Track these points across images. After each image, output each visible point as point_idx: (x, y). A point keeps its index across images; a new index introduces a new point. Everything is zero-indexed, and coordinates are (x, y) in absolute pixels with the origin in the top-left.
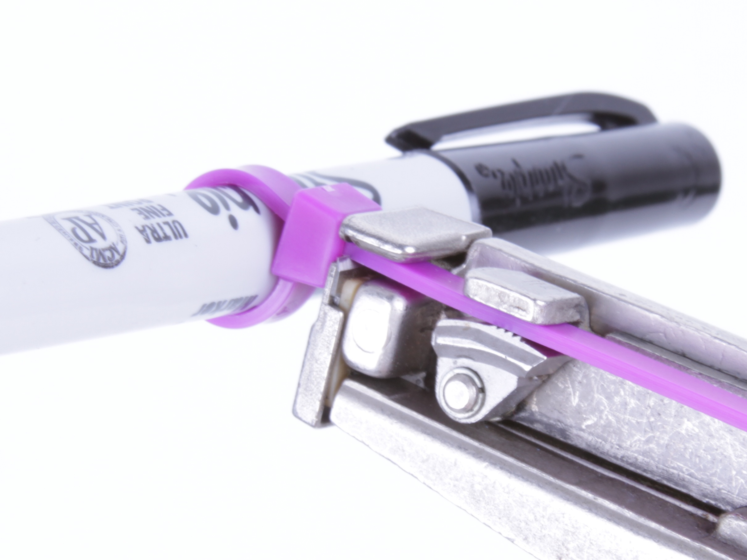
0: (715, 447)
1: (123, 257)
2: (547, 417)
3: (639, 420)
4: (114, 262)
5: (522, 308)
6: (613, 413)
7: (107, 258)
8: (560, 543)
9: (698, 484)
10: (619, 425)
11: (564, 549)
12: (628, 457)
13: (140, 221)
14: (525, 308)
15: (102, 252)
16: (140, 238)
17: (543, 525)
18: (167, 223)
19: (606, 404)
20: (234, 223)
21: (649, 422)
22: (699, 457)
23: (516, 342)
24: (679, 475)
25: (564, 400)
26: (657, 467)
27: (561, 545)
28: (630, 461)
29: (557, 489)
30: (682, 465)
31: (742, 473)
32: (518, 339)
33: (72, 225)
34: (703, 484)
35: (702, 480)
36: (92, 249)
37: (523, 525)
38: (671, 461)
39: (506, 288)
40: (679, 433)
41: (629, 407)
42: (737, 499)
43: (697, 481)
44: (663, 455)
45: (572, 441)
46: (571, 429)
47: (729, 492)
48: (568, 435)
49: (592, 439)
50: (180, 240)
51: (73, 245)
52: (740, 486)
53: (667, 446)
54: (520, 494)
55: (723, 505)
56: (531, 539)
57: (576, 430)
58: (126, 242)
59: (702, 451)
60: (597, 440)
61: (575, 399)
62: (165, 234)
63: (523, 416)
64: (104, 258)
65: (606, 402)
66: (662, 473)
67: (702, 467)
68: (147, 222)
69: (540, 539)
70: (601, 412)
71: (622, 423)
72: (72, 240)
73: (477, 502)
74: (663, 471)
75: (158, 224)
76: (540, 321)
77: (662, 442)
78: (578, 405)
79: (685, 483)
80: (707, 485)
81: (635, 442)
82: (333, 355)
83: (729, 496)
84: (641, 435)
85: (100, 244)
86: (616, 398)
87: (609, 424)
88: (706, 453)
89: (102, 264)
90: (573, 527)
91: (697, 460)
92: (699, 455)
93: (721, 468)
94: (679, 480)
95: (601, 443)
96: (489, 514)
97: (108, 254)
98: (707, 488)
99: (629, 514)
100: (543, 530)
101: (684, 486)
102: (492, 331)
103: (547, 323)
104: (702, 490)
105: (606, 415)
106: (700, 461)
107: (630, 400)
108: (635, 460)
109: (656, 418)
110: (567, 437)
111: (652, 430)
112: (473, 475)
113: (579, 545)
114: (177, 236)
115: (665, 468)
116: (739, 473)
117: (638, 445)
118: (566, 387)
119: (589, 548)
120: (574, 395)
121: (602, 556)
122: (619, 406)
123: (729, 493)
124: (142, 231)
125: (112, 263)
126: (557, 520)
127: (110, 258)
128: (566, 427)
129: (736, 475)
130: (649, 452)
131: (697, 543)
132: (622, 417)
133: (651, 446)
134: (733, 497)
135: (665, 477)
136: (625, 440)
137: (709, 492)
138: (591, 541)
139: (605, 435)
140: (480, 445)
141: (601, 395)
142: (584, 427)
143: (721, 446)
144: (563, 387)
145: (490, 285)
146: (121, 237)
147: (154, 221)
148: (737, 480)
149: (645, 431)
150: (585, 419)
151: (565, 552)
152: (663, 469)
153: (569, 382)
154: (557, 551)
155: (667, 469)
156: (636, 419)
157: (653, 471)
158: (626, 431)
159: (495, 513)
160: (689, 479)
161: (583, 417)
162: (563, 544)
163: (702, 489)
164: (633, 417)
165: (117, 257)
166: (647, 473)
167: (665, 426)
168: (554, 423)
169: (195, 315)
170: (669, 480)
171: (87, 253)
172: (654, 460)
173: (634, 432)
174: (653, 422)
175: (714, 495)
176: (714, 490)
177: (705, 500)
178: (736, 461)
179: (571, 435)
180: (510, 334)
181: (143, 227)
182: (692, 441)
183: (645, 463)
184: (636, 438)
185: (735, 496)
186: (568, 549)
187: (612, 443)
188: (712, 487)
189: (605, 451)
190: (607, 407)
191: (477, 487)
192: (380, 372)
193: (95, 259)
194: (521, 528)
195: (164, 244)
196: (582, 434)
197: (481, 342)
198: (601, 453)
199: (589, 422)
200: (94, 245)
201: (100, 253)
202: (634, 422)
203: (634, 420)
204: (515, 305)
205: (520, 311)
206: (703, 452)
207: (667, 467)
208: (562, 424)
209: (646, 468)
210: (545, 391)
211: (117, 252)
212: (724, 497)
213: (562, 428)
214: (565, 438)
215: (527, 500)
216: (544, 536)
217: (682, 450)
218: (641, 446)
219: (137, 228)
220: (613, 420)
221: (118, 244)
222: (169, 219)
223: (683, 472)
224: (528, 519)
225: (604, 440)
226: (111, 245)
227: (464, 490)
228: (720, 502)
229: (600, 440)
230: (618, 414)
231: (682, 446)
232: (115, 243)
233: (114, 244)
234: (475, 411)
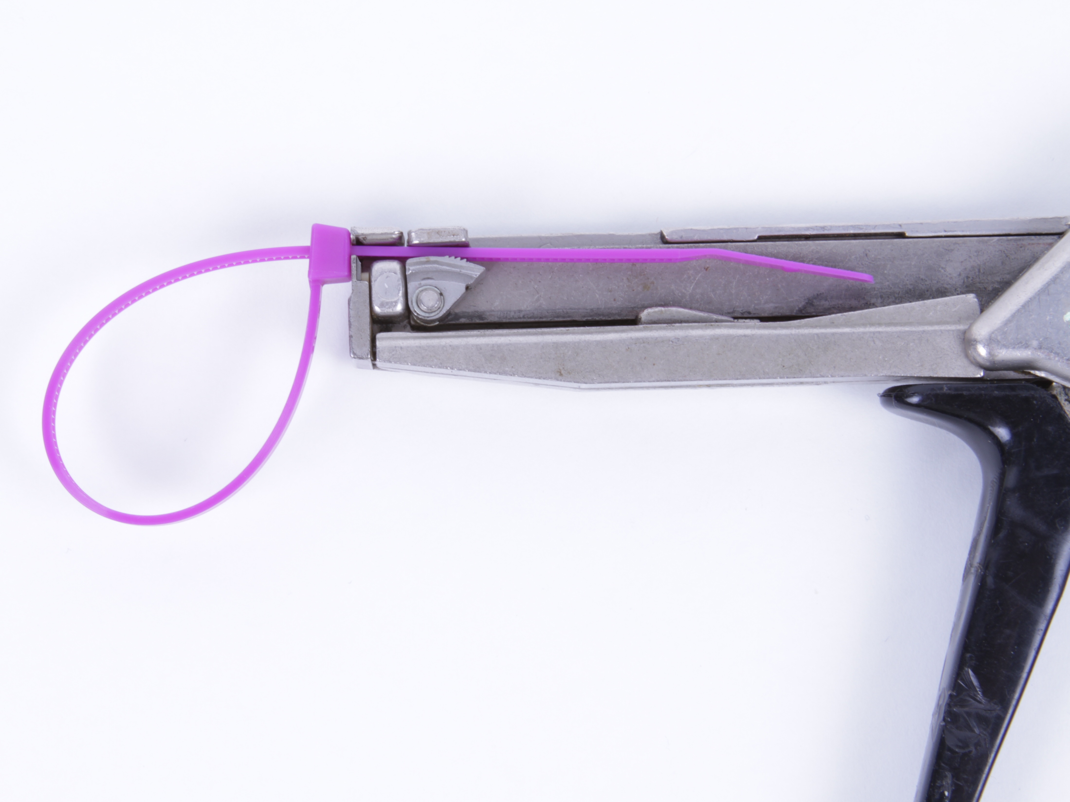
3: (527, 291)
28: (529, 316)
45: (488, 320)
46: (485, 313)
57: (488, 312)
60: (503, 313)
67: (576, 301)
70: (501, 295)
71: (517, 296)
77: (546, 297)
81: (529, 304)
83: (599, 311)
84: (531, 299)
87: (508, 301)
88: (576, 292)
91: (572, 298)
92: (572, 295)
93: (588, 296)
101: (569, 317)
128: (481, 313)
129: (600, 296)
130: (540, 306)
132: (515, 293)
133: (541, 302)
134: (602, 310)
149: (534, 295)
152: (552, 312)
158: (521, 300)
168: (473, 314)
170: (558, 317)
172: (545, 310)
173: (526, 299)
174: (537, 288)
175: (589, 314)
180: (459, 259)
203: (524, 292)
206: (574, 292)
208: (478, 313)
209: (541, 316)
212: (596, 312)
217: (561, 296)
223: (566, 309)
228: (595, 316)
230: (512, 292)
234: (441, 309)
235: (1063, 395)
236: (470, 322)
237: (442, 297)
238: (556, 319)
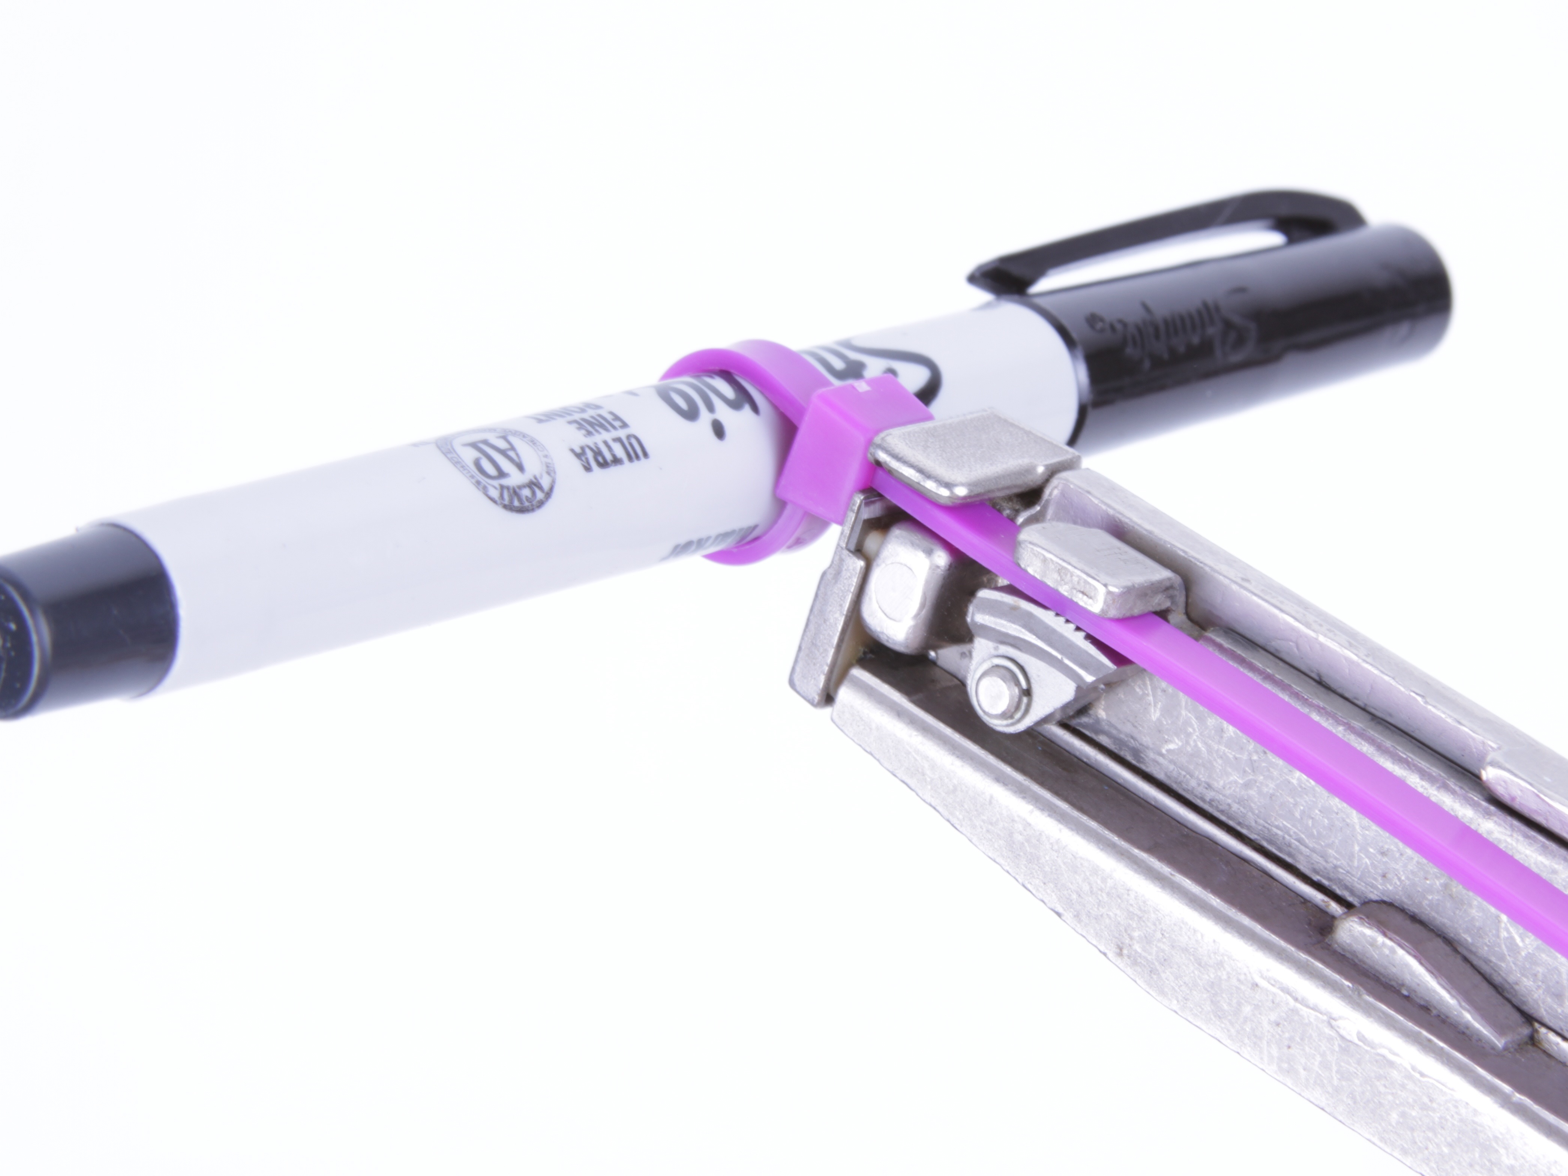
0: (1335, 809)
1: (548, 495)
2: (1116, 728)
3: (1237, 756)
4: (534, 503)
5: (1087, 594)
6: (1204, 739)
7: (524, 499)
8: (1122, 929)
9: (1308, 854)
10: (1210, 757)
11: (1127, 937)
12: (1219, 802)
13: (578, 439)
14: (1092, 594)
15: (517, 490)
16: (576, 465)
17: (1100, 901)
18: (618, 440)
19: (1196, 726)
20: (719, 430)
21: (1251, 759)
22: (1312, 818)
23: (1079, 639)
24: (1284, 838)
25: (1141, 711)
26: (1256, 822)
27: (1123, 931)
28: (1221, 807)
29: (1122, 854)
30: (1289, 826)
31: (1368, 851)
32: (1081, 635)
33: (475, 454)
34: (1314, 856)
35: (1313, 850)
36: (502, 487)
37: (1074, 896)
38: (1275, 818)
39: (1069, 564)
40: (1289, 782)
41: (1225, 736)
42: (1358, 883)
43: (1307, 850)
44: (1265, 808)
45: (1147, 767)
46: (1147, 751)
47: (1348, 872)
48: (1143, 758)
49: (1174, 770)
50: (636, 463)
51: (474, 485)
52: (1363, 867)
53: (1271, 796)
54: (1073, 855)
55: (1339, 888)
56: (1084, 917)
57: (1154, 753)
58: (555, 472)
59: (1317, 811)
60: (1180, 771)
61: (1155, 711)
62: (614, 456)
63: (1085, 722)
64: (520, 500)
65: (1197, 724)
66: (1262, 831)
67: (1315, 833)
68: (589, 441)
69: (1096, 919)
70: (1189, 735)
71: (1215, 755)
72: (472, 477)
73: (1016, 857)
74: (1263, 829)
75: (606, 443)
76: (1113, 613)
77: (1265, 790)
78: (1159, 720)
79: (1291, 850)
80: (1320, 859)
81: (1230, 783)
82: (847, 616)
83: (1348, 878)
84: (1238, 776)
85: (515, 478)
86: (1209, 720)
87: (1196, 753)
88: (1322, 815)
89: (517, 507)
90: (1140, 909)
91: (1310, 822)
92: (1313, 816)
93: (1340, 838)
94: (1283, 844)
95: (1185, 776)
96: (1031, 875)
97: (526, 492)
98: (1320, 861)
99: (1215, 901)
100: (1101, 909)
101: (1290, 855)
102: (1047, 617)
103: (1121, 616)
104: (1313, 864)
105: (1195, 741)
106: (1313, 825)
107: (1227, 726)
108: (1227, 807)
109: (1260, 756)
110: (1142, 760)
111: (1253, 771)
112: (1013, 821)
113: (1147, 935)
114: (633, 456)
115: (1266, 825)
116: (1364, 849)
117: (1233, 788)
118: (1144, 694)
119: (1159, 941)
120: (1155, 706)
121: (1176, 953)
122: (1213, 732)
123: (1348, 874)
124: (580, 455)
125: (532, 505)
126: (1119, 896)
127: (530, 498)
128: (1141, 747)
129: (1360, 851)
130: (1247, 801)
131: (1303, 953)
132: (1216, 747)
133: (1252, 792)
134: (1354, 880)
135: (1266, 837)
136: (1217, 778)
137: (1322, 868)
138: (1163, 932)
139: (1192, 767)
140: (1025, 780)
141: (1190, 712)
142: (1164, 751)
143: (1343, 810)
144: (1141, 693)
145: (1049, 556)
146: (548, 467)
147: (600, 438)
148: (1360, 859)
149: (1245, 771)
150: (1166, 742)
151: (1127, 941)
152: (1264, 827)
153: (1149, 687)
154: (1116, 938)
155: (1270, 827)
156: (1233, 753)
157: (1251, 827)
158: (1220, 767)
159: (1038, 875)
160: (1296, 846)
161: (1164, 737)
162: (1126, 931)
163: (1313, 861)
164: (1229, 749)
165: (540, 495)
166: (1242, 827)
167: (1271, 769)
168: (1126, 739)
169: (665, 559)
170: (1270, 842)
171: (495, 494)
172: (1253, 813)
173: (1230, 770)
174: (1255, 761)
175: (1328, 873)
176: (1329, 866)
177: (1316, 878)
178: (1361, 833)
179: (1146, 759)
180: (1072, 626)
181: (582, 448)
182: (1305, 796)
183: (1241, 814)
184: (1231, 778)
185: (1356, 880)
186: (1131, 938)
187: (1200, 780)
188: (1327, 862)
189: (1190, 788)
190: (1197, 730)
191: (1019, 838)
192: (907, 647)
193: (506, 502)
194: (1071, 901)
195: (613, 470)
196: (1161, 760)
197: (1031, 631)
198: (1184, 790)
199: (1172, 746)
200: (505, 482)
201: (515, 492)
202: (1231, 756)
203: (1231, 754)
204: (1078, 588)
205: (1085, 597)
206: (1319, 813)
207: (1269, 824)
208: (1136, 742)
209: (1241, 821)
210: (1118, 695)
211: (541, 488)
212: (1341, 878)
213: (1135, 747)
214: (1139, 761)
215: (1081, 864)
216: (1102, 916)
217: (1291, 805)
218: (1238, 790)
219: (572, 451)
220: (1203, 749)
221: (541, 476)
222: (622, 434)
223: (1290, 836)
224: (1081, 890)
225: (1189, 773)
226: (531, 480)
227: (1000, 839)
228: (1336, 884)
229: (1183, 773)
230: (1210, 742)
231: (1291, 800)
232: (538, 477)
233: (535, 478)
234: (1015, 719)
236: (1116, 751)
237: (1026, 698)
238: (1265, 844)
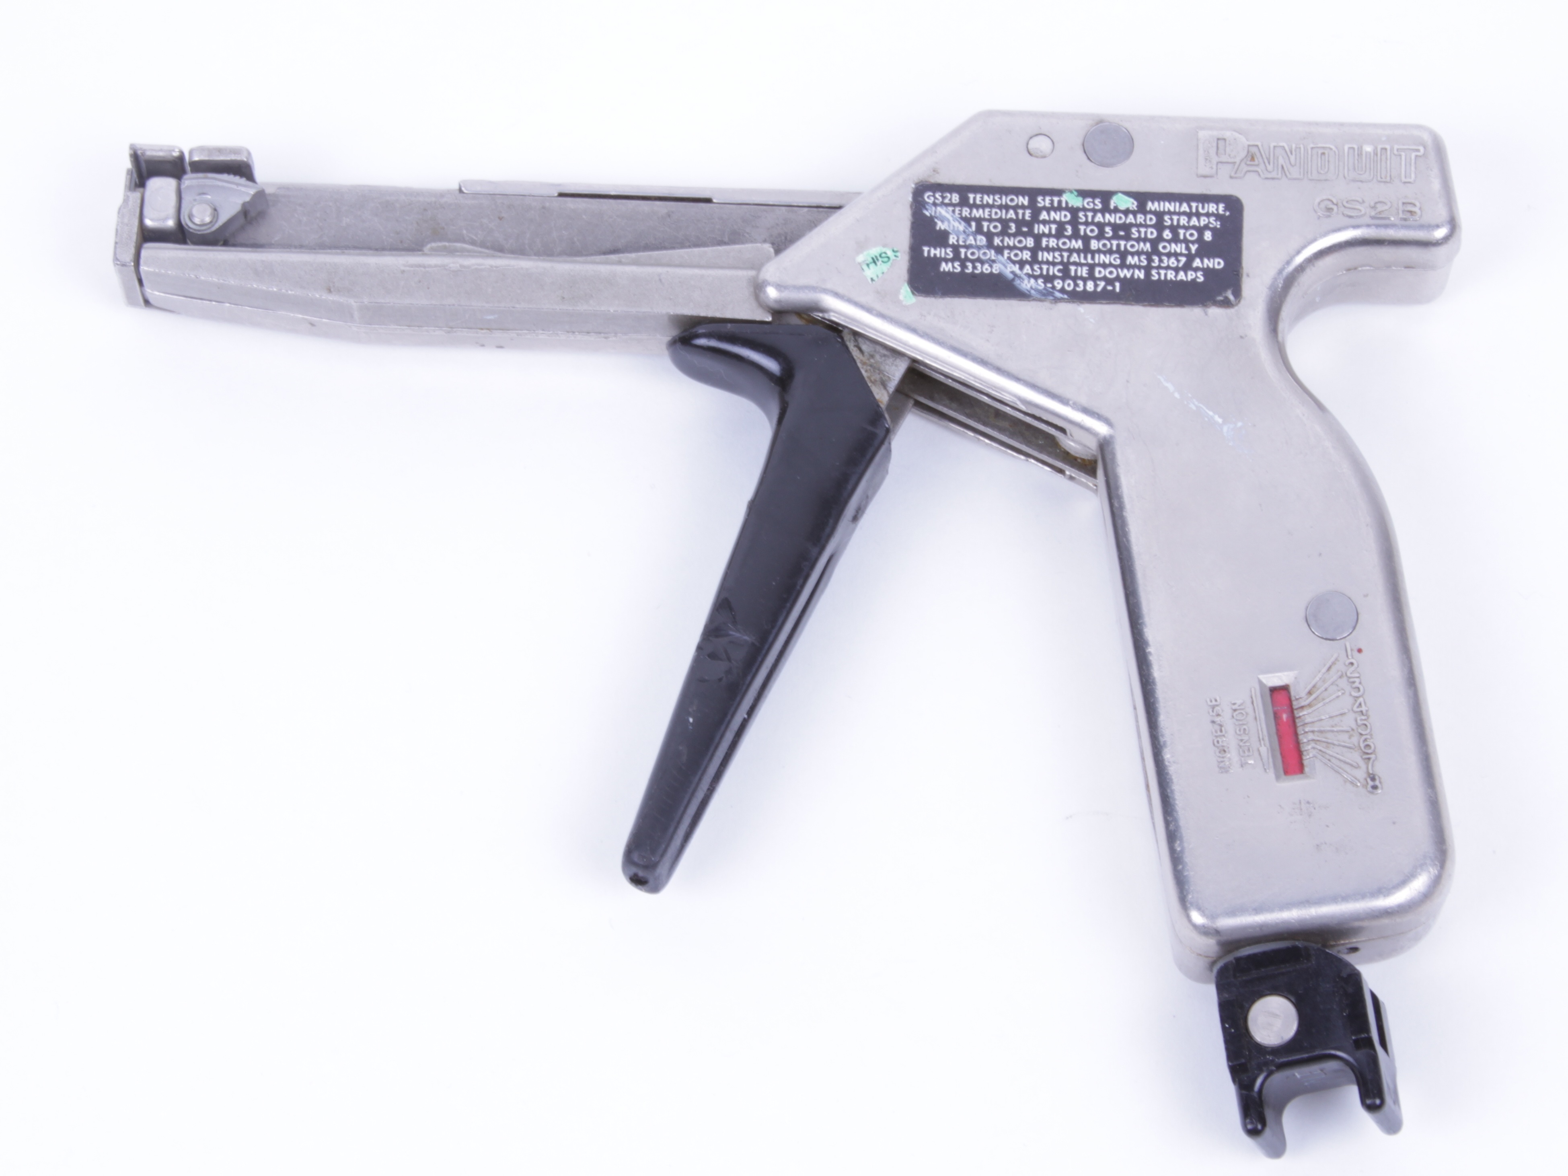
17: (312, 275)
100: (313, 278)
119: (348, 277)
234: (213, 223)
235: (852, 341)
237: (216, 212)
